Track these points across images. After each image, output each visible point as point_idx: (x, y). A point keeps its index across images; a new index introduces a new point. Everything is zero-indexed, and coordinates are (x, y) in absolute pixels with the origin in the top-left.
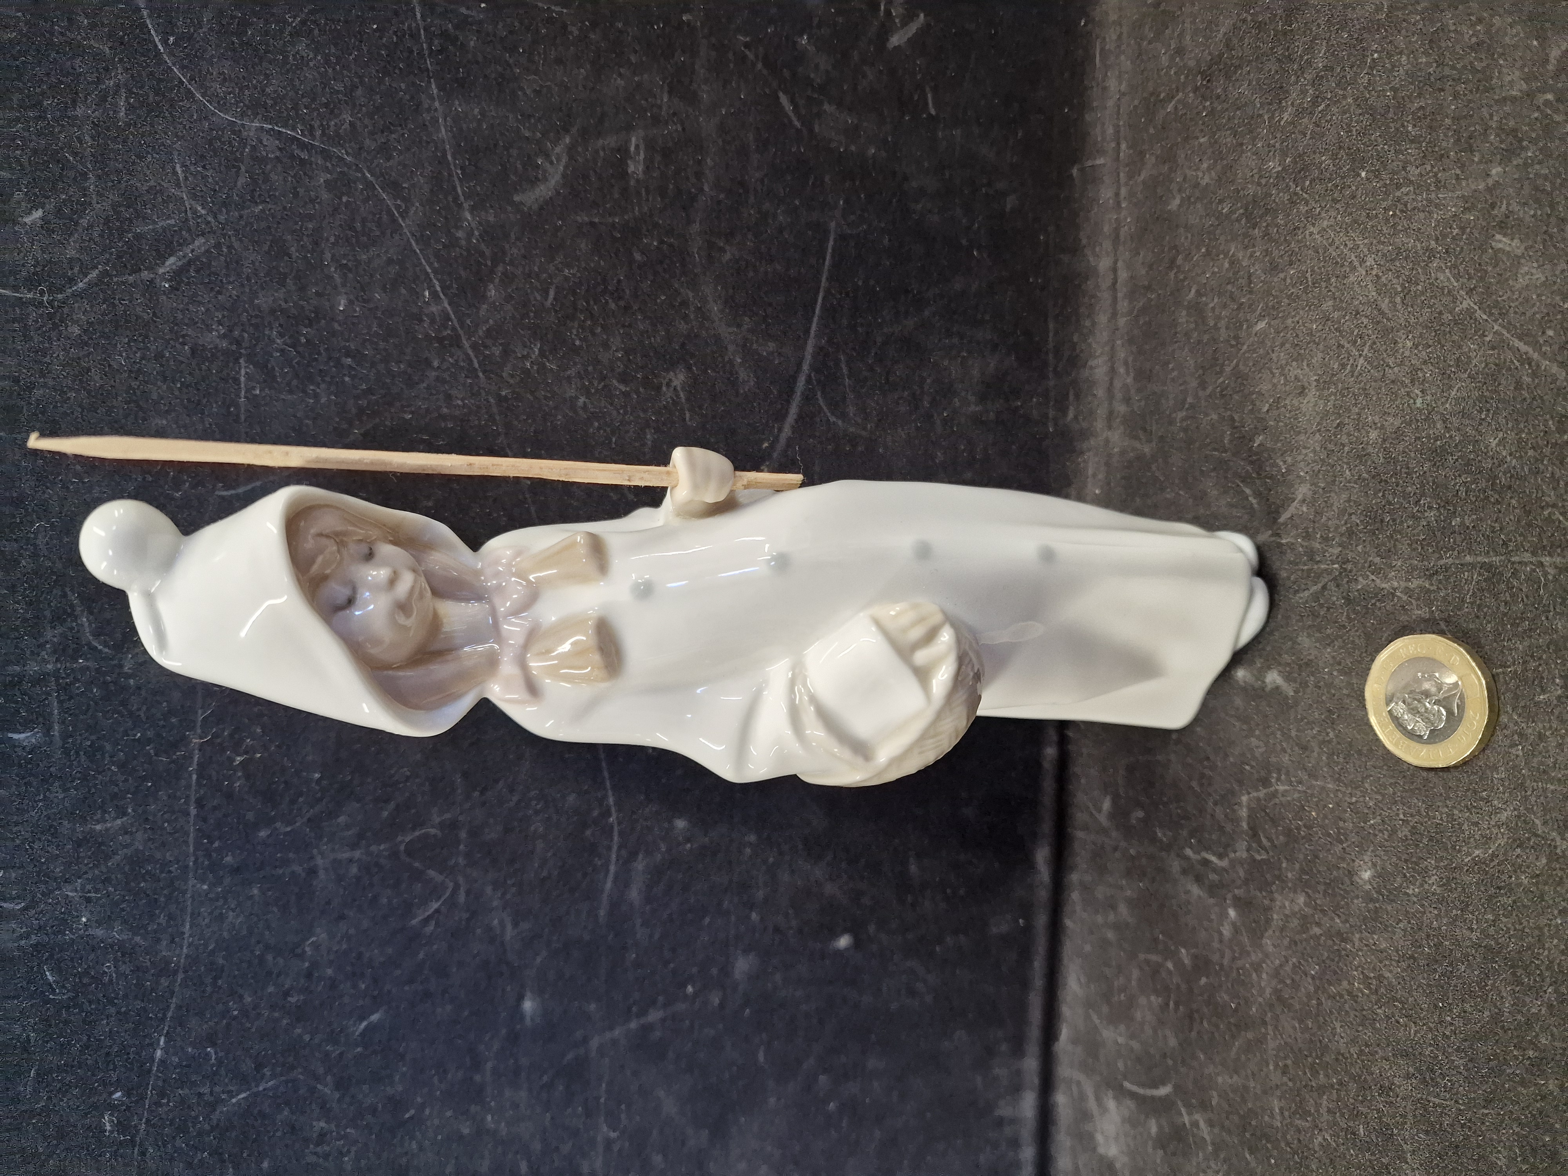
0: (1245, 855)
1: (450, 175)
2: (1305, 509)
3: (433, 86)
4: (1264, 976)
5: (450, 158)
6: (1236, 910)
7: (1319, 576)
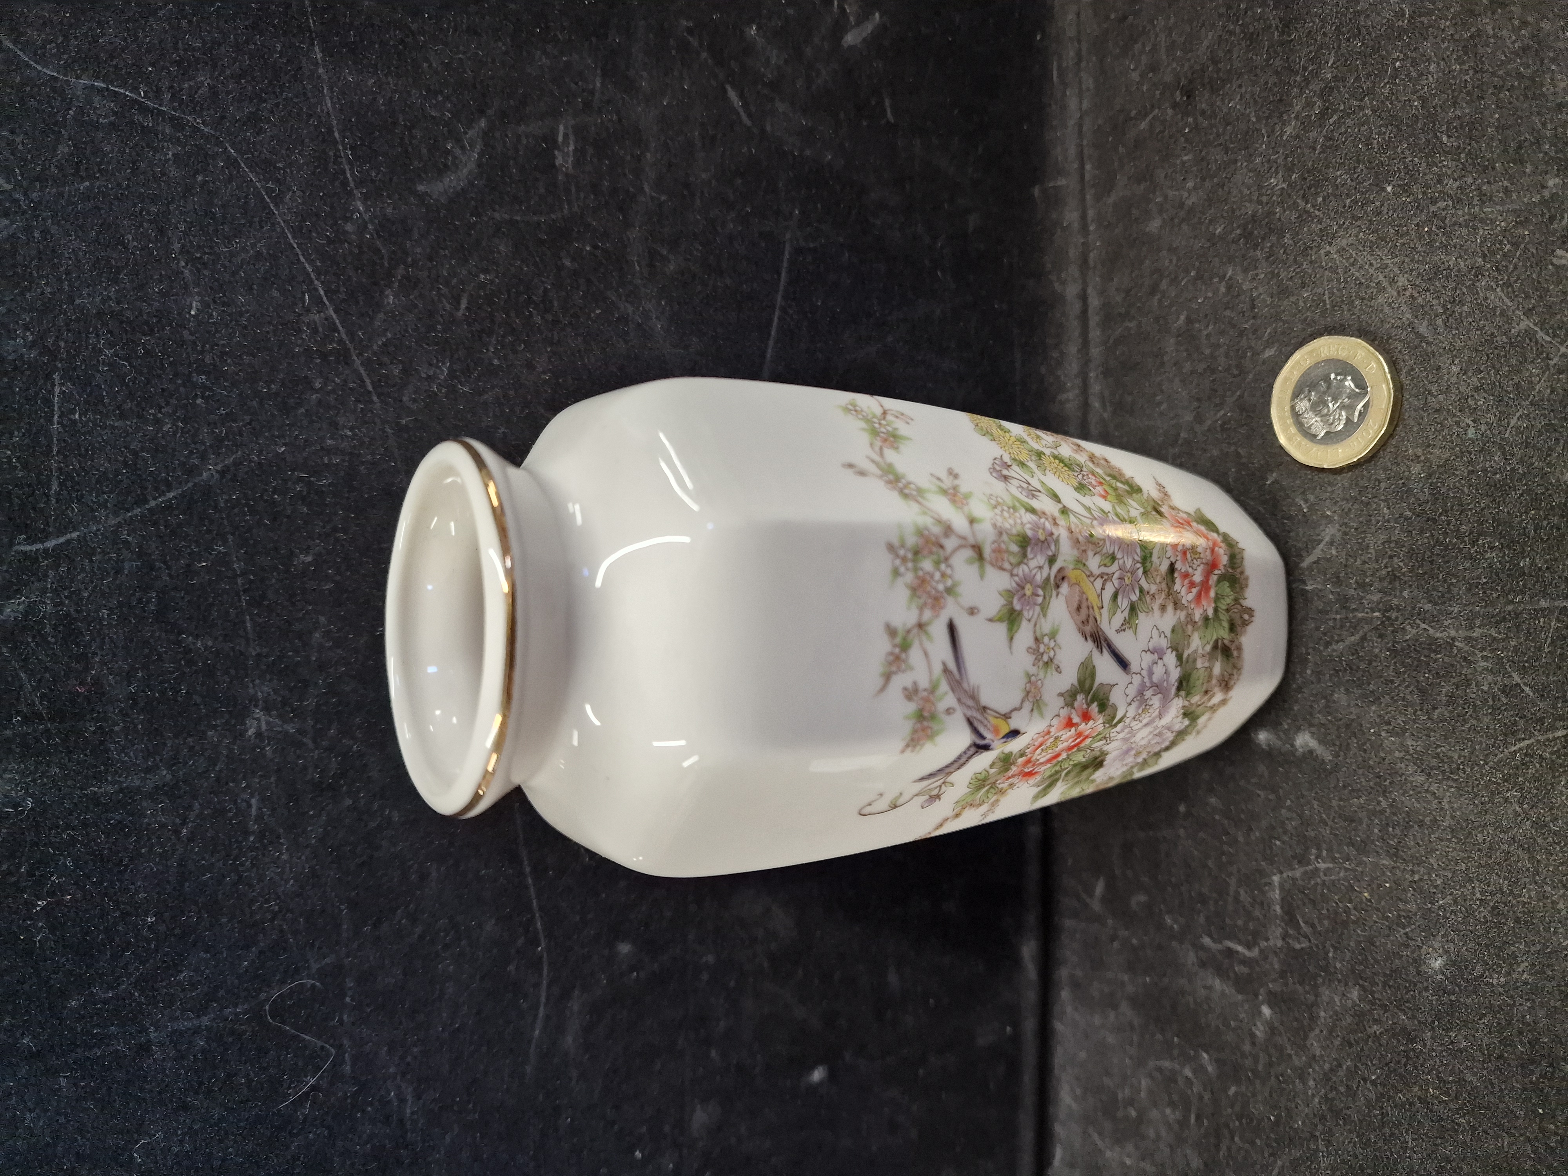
0: (1280, 943)
1: (337, 156)
2: (1334, 552)
3: (317, 49)
4: (1311, 1083)
5: (336, 135)
6: (1271, 1007)
7: (1355, 627)
